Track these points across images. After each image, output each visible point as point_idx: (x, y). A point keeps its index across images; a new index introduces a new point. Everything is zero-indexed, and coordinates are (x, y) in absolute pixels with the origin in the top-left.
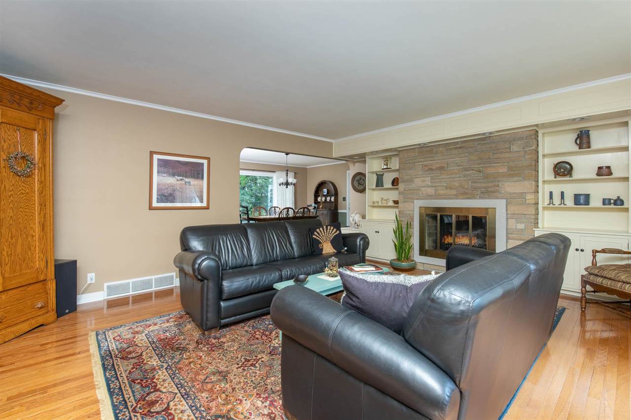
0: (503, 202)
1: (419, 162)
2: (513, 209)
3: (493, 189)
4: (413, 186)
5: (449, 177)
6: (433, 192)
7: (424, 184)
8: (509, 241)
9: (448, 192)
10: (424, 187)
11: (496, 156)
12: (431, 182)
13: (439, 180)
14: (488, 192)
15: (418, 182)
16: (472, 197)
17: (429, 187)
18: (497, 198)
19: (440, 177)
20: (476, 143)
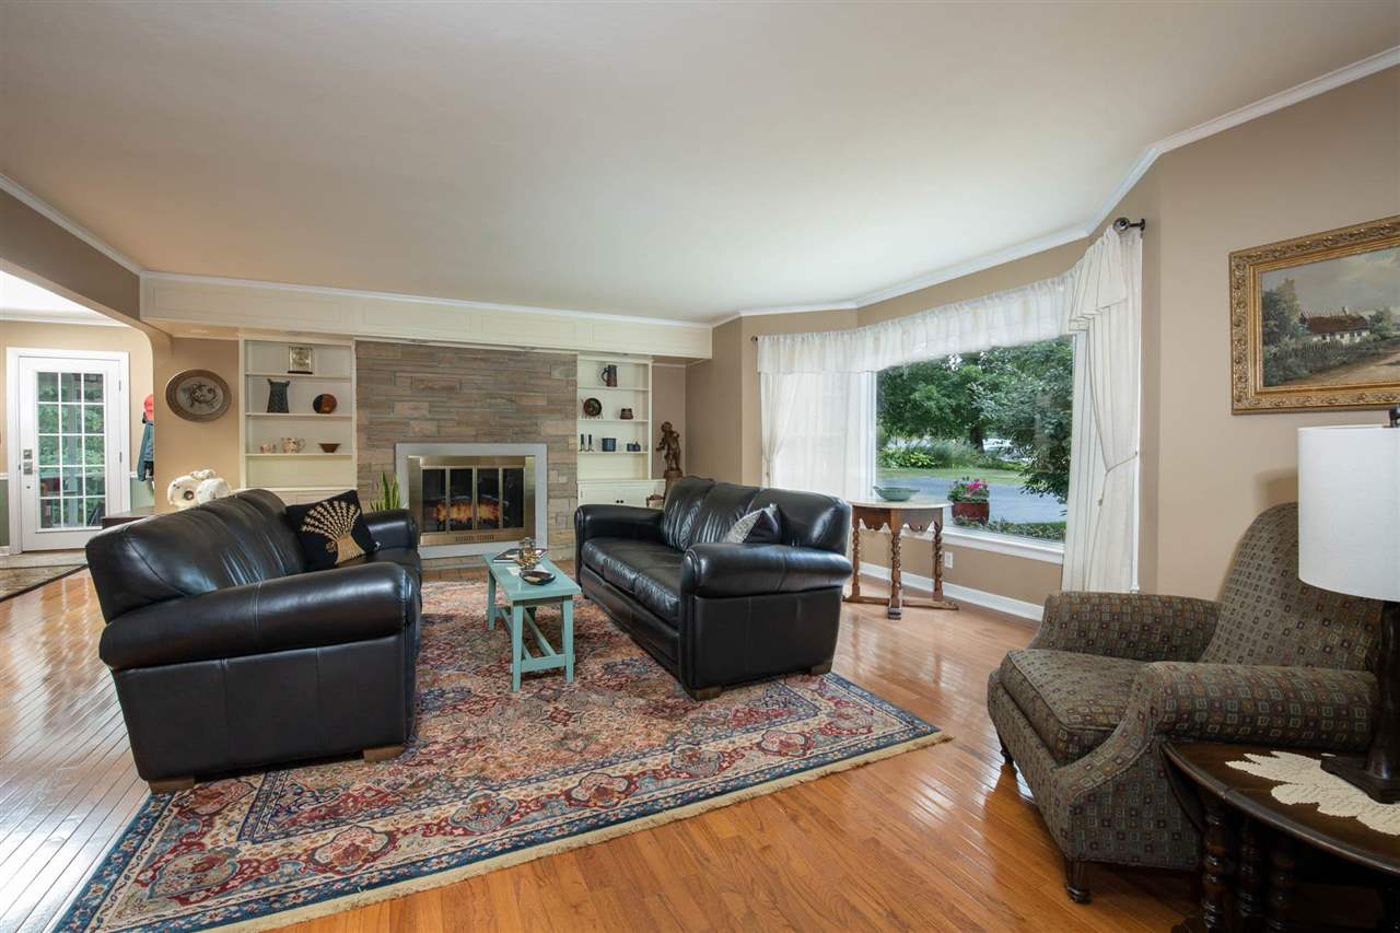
0: (542, 449)
1: (404, 372)
2: (556, 457)
3: (528, 429)
4: (392, 415)
5: (462, 405)
6: (434, 429)
7: (416, 414)
8: (551, 500)
9: (463, 430)
10: (416, 419)
11: (532, 382)
12: (430, 412)
13: (445, 410)
14: (523, 432)
15: (403, 410)
16: (502, 440)
17: (427, 420)
18: (535, 441)
19: (449, 404)
20: (507, 356)
